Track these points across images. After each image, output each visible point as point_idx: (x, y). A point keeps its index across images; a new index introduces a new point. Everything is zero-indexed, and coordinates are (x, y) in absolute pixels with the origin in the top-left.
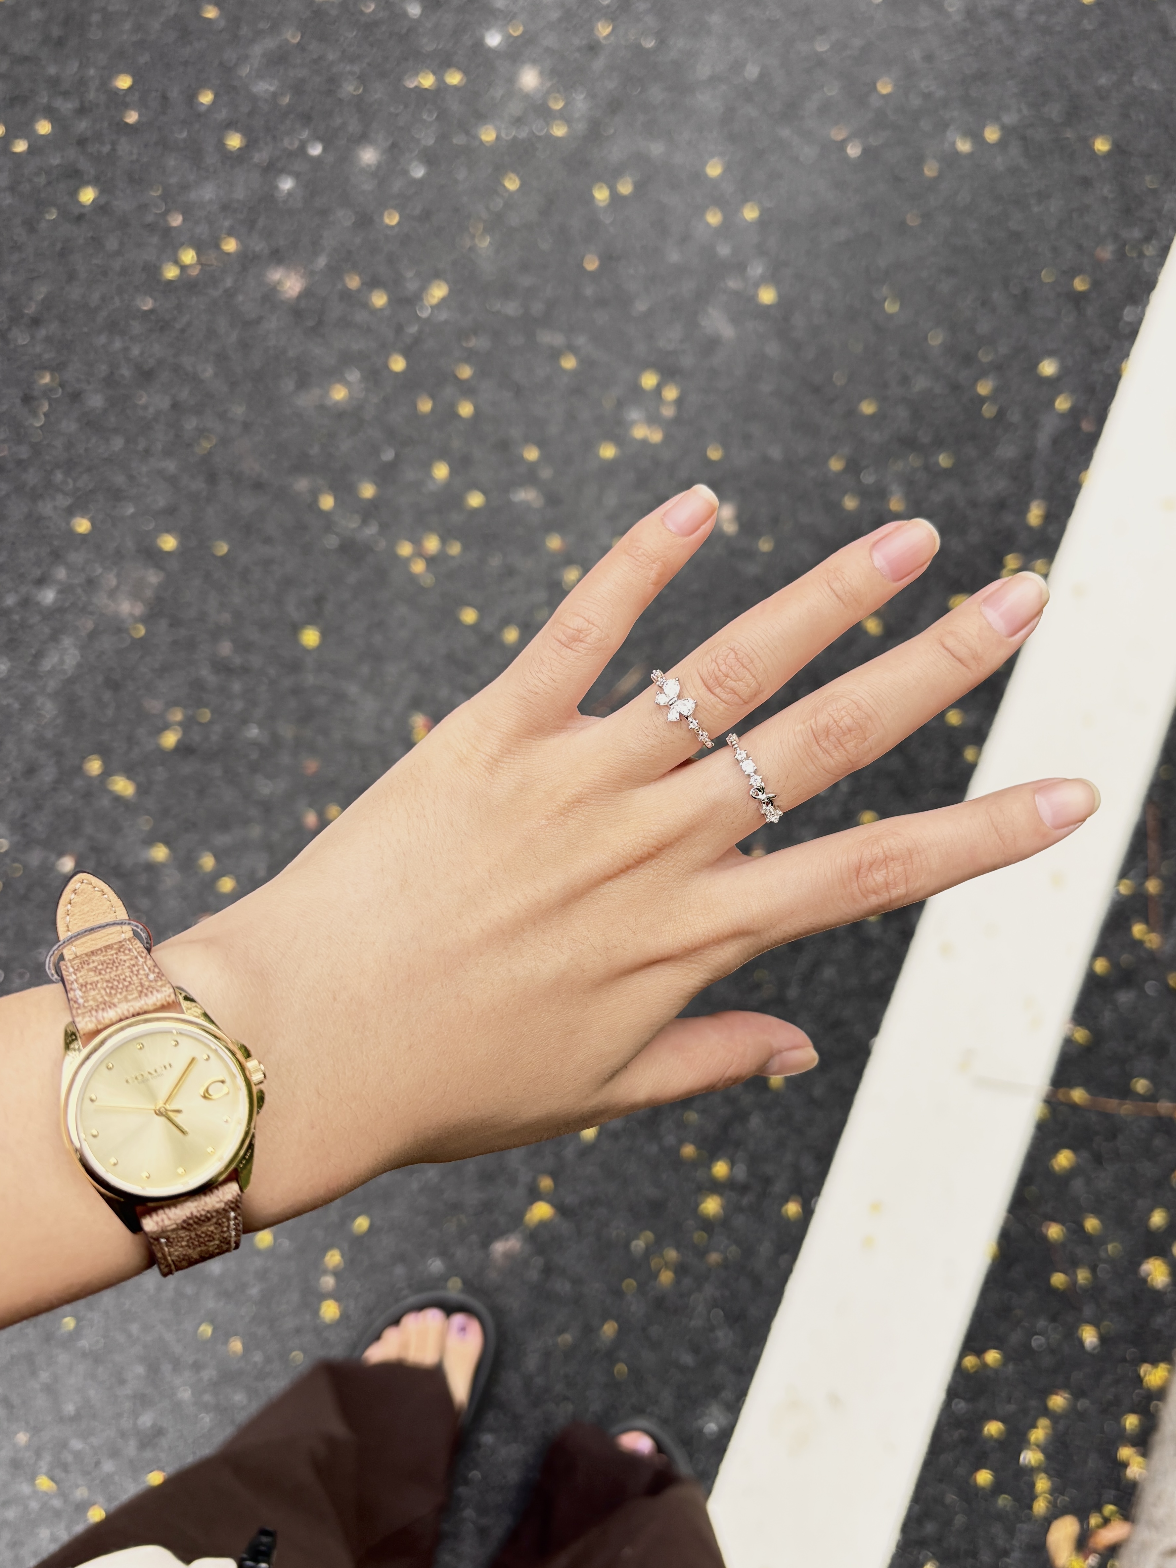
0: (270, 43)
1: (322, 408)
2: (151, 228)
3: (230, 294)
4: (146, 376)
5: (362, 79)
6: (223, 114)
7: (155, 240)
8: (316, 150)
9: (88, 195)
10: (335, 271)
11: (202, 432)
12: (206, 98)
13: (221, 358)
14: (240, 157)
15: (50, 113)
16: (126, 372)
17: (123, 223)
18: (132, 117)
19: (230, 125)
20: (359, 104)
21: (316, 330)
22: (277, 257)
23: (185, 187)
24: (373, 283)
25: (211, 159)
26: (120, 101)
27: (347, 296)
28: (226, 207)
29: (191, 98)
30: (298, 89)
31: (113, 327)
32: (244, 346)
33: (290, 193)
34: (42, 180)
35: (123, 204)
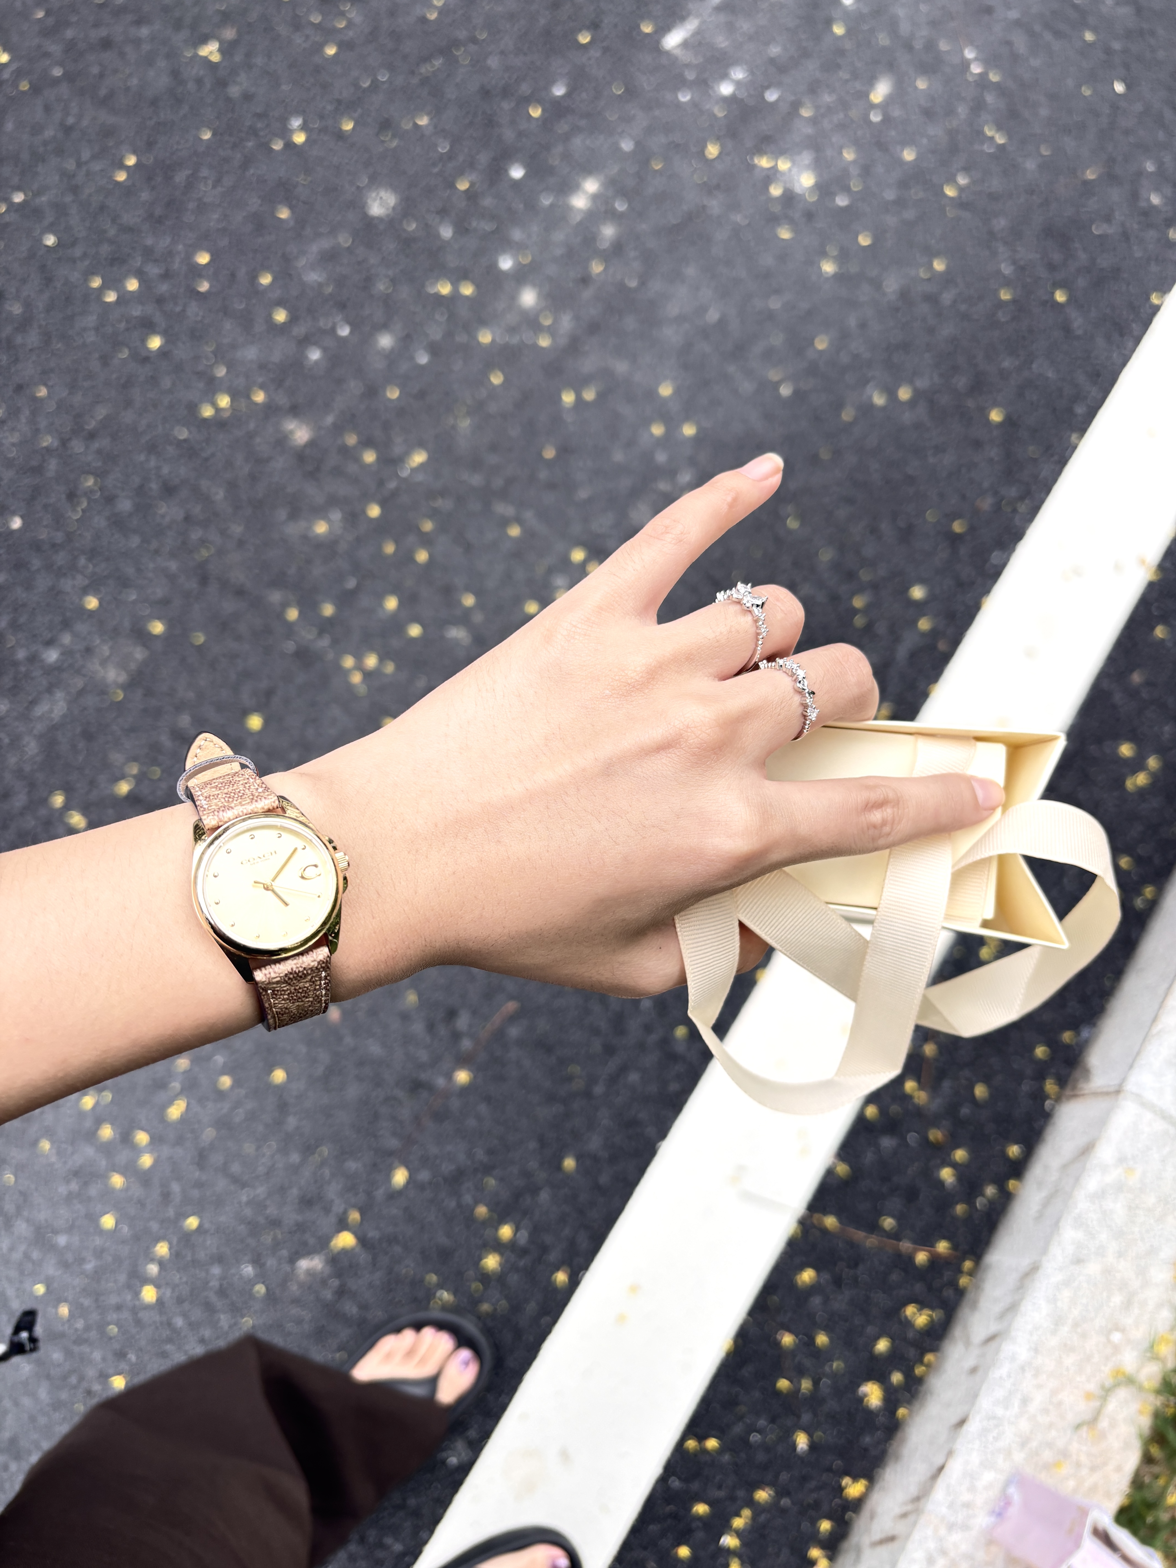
0: (325, 244)
1: (306, 538)
2: (200, 375)
3: (251, 436)
4: (169, 490)
5: (393, 281)
6: (277, 294)
7: (201, 385)
8: (344, 331)
9: (155, 343)
10: (338, 429)
11: (203, 542)
12: (266, 280)
13: (232, 486)
14: (283, 329)
15: (140, 274)
16: (154, 486)
17: (178, 368)
18: (204, 287)
19: (280, 303)
20: (387, 301)
21: (313, 475)
22: (295, 411)
23: (234, 346)
24: (368, 443)
25: (259, 327)
26: (197, 271)
27: (345, 451)
28: (262, 366)
29: (253, 278)
30: (340, 282)
31: (152, 448)
32: (253, 478)
33: (316, 362)
34: (123, 325)
35: (182, 352)
